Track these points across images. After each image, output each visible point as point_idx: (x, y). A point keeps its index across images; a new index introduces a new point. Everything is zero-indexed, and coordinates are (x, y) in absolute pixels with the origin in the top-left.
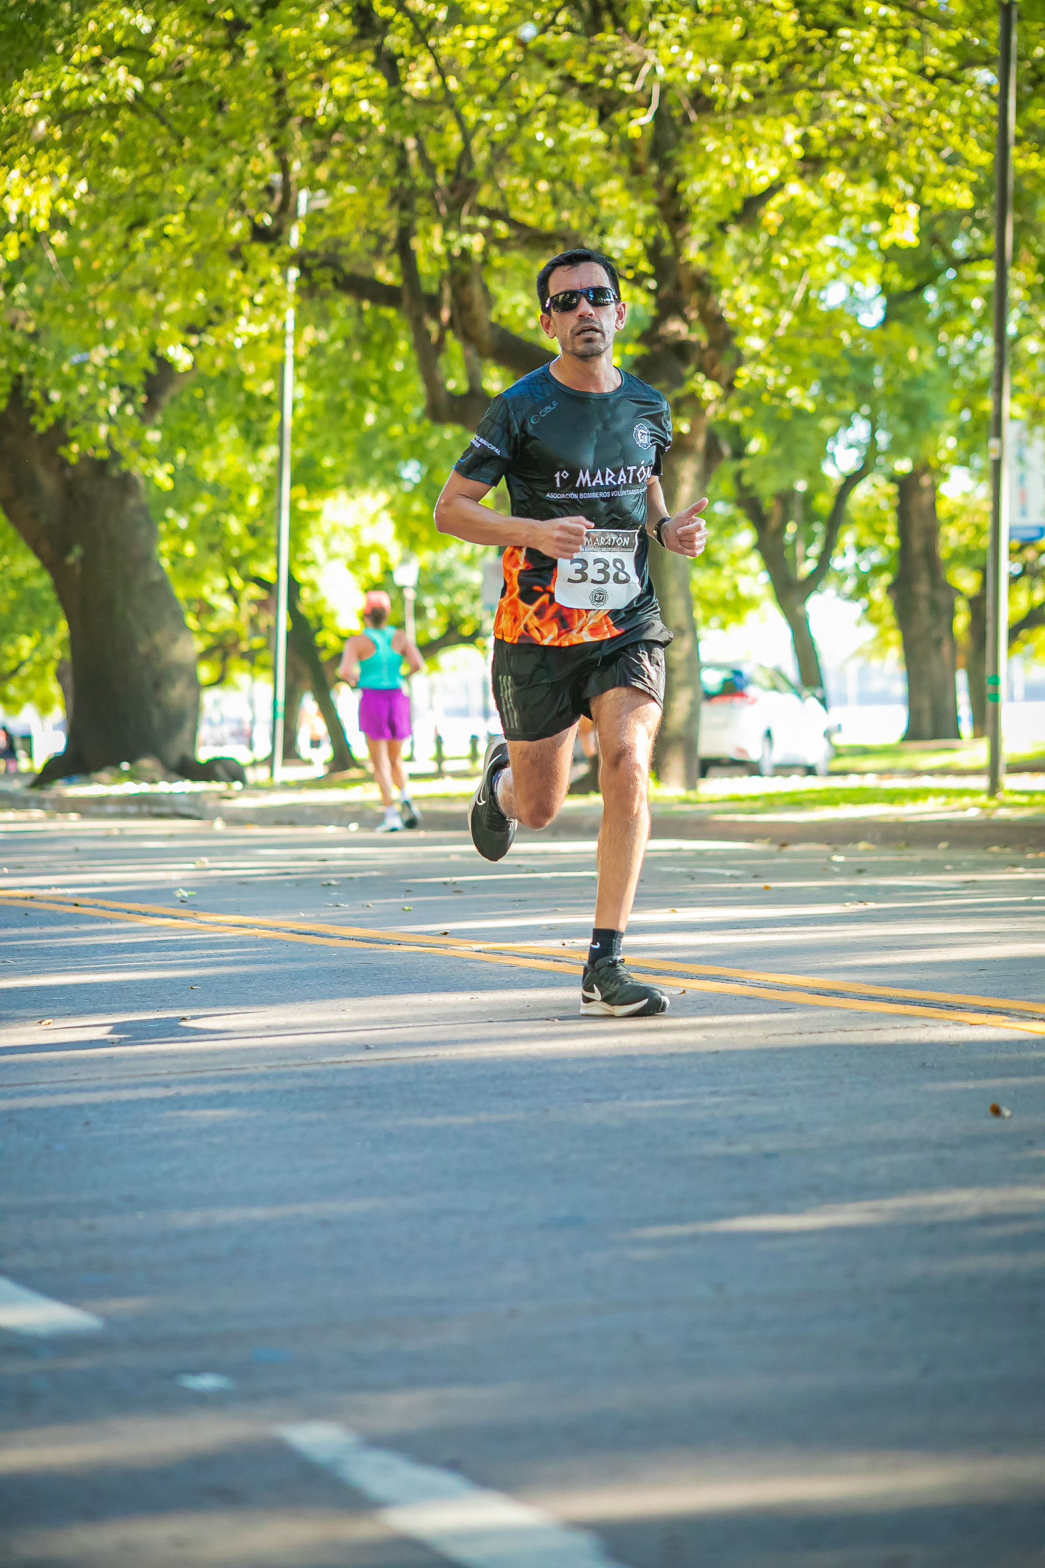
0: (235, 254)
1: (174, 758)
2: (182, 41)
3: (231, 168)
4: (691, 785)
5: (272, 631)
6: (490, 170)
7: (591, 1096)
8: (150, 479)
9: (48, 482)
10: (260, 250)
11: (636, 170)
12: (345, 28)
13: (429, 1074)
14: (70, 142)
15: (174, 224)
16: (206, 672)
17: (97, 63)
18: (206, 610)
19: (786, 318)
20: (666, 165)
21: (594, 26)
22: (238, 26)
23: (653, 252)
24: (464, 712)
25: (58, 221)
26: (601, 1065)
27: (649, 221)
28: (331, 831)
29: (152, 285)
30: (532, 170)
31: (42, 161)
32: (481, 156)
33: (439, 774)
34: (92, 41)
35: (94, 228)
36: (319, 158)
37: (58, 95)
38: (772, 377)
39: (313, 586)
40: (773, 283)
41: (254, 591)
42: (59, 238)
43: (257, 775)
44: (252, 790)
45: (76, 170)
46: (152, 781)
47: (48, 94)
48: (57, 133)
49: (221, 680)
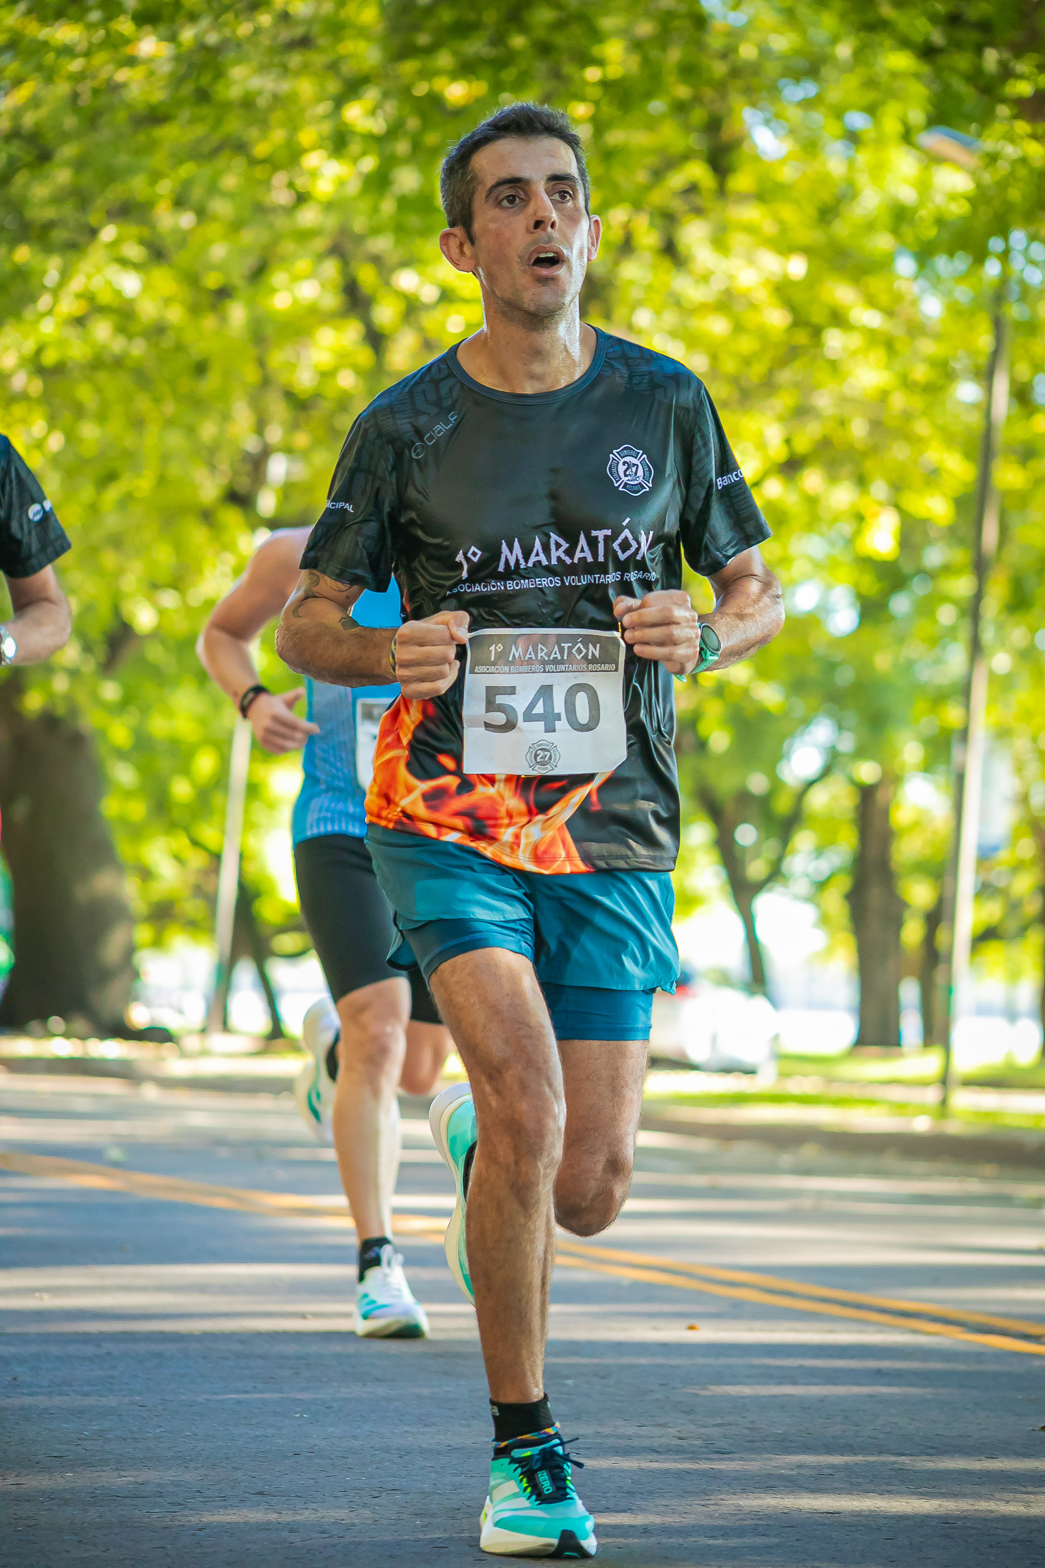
0: (207, 516)
2: (167, 303)
3: (207, 431)
5: (211, 900)
8: (103, 734)
10: (231, 516)
12: (332, 300)
14: (47, 397)
15: (144, 483)
16: (143, 933)
17: (80, 321)
18: (146, 874)
22: (223, 294)
29: (117, 542)
31: (18, 409)
34: (78, 297)
36: (294, 426)
37: (39, 351)
38: (741, 675)
41: (197, 859)
43: (192, 1043)
44: (183, 1054)
45: (53, 422)
46: (83, 1038)
47: (29, 346)
48: (36, 386)
49: (157, 943)
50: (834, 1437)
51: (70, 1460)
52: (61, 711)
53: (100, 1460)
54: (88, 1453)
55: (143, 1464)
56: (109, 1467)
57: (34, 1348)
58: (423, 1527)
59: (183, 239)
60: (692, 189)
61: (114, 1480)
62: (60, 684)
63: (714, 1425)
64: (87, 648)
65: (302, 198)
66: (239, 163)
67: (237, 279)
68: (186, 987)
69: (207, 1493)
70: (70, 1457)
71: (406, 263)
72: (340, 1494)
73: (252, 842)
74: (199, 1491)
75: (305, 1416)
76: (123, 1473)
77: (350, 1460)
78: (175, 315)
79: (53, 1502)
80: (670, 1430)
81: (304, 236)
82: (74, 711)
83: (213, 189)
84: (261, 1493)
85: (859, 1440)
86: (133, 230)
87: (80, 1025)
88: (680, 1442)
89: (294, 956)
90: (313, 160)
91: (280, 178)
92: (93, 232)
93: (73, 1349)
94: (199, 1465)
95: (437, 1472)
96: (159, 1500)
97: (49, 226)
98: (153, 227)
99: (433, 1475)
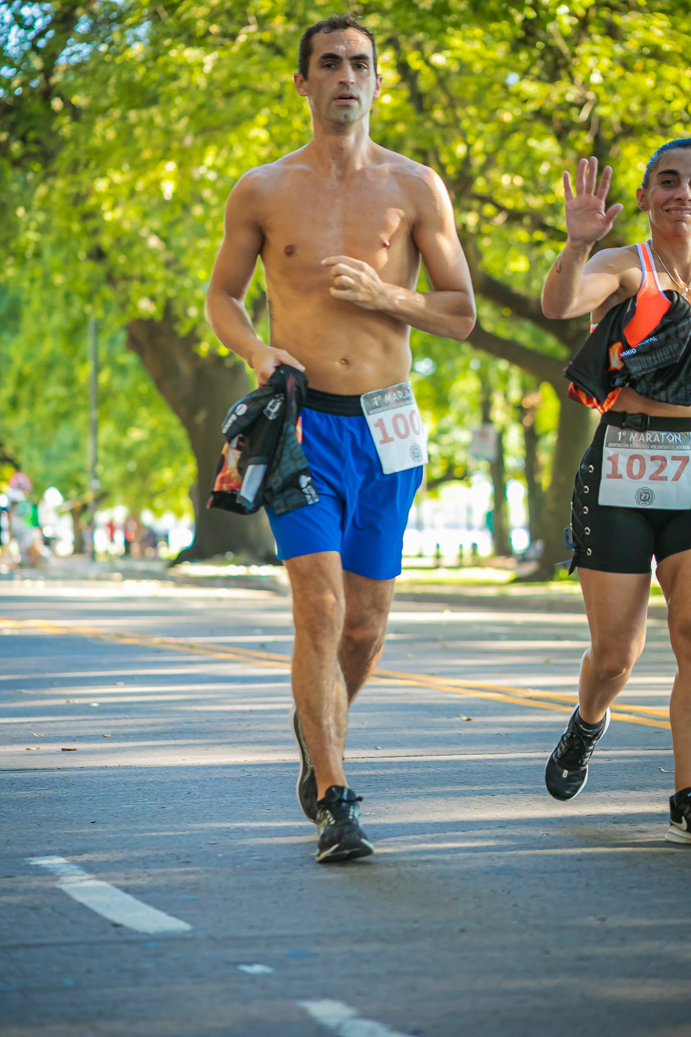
1: (262, 552)
6: (484, 169)
9: (185, 368)
21: (554, 77)
24: (454, 526)
30: (510, 169)
32: (479, 160)
33: (437, 567)
35: (220, 203)
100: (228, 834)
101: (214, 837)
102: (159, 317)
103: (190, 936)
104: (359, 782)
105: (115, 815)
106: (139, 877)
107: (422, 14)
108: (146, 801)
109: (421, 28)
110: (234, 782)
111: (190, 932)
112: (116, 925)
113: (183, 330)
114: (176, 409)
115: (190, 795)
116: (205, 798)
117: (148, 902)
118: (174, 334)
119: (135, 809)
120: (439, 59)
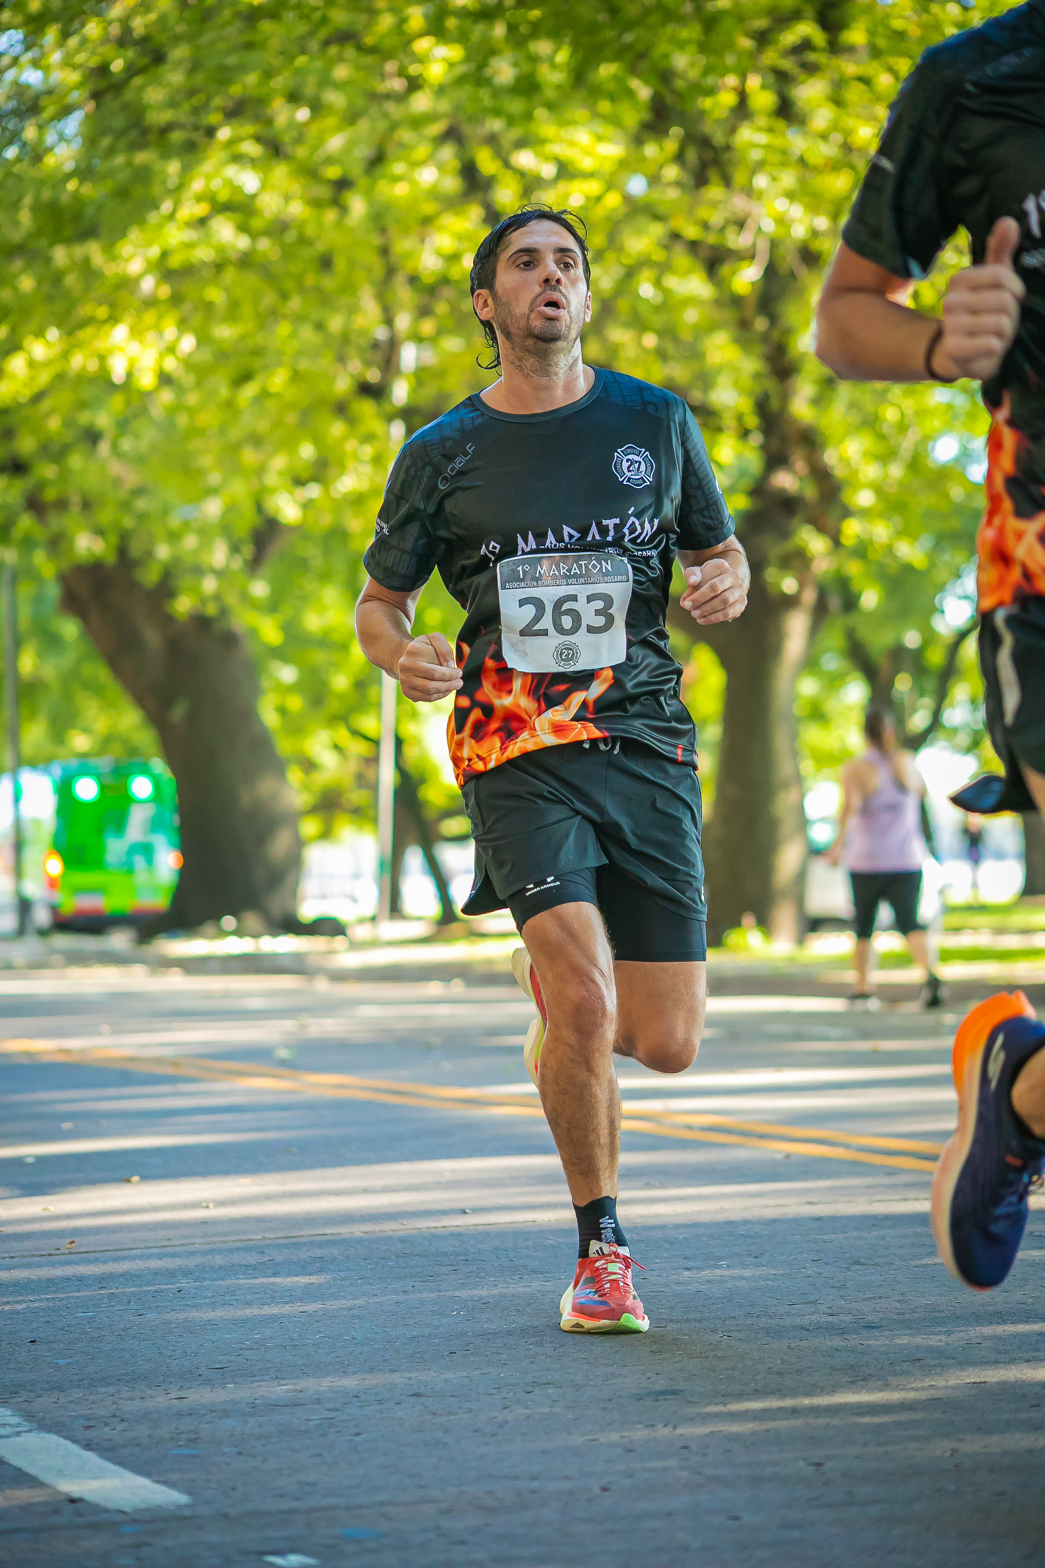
0: (341, 409)
1: (276, 914)
2: (287, 198)
3: (335, 323)
4: (800, 941)
5: (374, 788)
7: (691, 1264)
8: (253, 632)
9: (153, 637)
10: (366, 408)
11: (744, 325)
12: (452, 184)
13: (527, 1239)
14: (176, 300)
15: (278, 380)
16: (310, 827)
17: (202, 222)
18: (309, 766)
19: (896, 471)
20: (773, 319)
21: (700, 180)
22: (343, 184)
23: (762, 407)
25: (165, 379)
26: (701, 1231)
27: (757, 376)
28: (434, 988)
29: (256, 440)
30: (638, 324)
31: (149, 317)
34: (199, 199)
35: (199, 384)
36: (424, 312)
37: (165, 255)
38: (881, 531)
39: (417, 741)
40: (882, 437)
41: (359, 748)
42: (166, 396)
43: (362, 932)
44: (355, 946)
45: (183, 324)
46: (256, 936)
47: (154, 251)
48: (165, 291)
49: (326, 834)
50: (983, 1305)
51: (233, 1371)
52: (211, 610)
53: (260, 1370)
54: (249, 1363)
55: (302, 1372)
56: (269, 1376)
57: (198, 1260)
58: (574, 1420)
59: (300, 134)
60: (805, 45)
61: (273, 1389)
62: (209, 585)
63: (864, 1300)
64: (235, 549)
65: (414, 84)
66: (350, 52)
67: (356, 170)
68: (356, 876)
69: (363, 1397)
70: (231, 1368)
71: (521, 144)
72: (494, 1391)
73: (409, 729)
74: (356, 1396)
75: (461, 1313)
76: (282, 1382)
77: (505, 1356)
78: (297, 209)
79: (214, 1414)
80: (820, 1307)
81: (418, 122)
82: (224, 612)
83: (326, 81)
84: (417, 1395)
85: (1008, 1306)
86: (249, 129)
87: (252, 920)
88: (830, 1319)
89: (460, 839)
90: (422, 45)
91: (391, 66)
92: (210, 132)
93: (236, 1258)
94: (357, 1370)
95: (590, 1363)
96: (317, 1406)
97: (165, 130)
98: (269, 122)
99: (586, 1367)
100: (241, 1352)
101: (220, 1358)
102: (111, 559)
103: (187, 1513)
104: (441, 1265)
105: (67, 1329)
106: (106, 1424)
107: (497, 92)
108: (113, 1306)
109: (497, 112)
110: (248, 1272)
111: (187, 1506)
112: (73, 1501)
113: (150, 577)
114: (140, 699)
115: (182, 1294)
116: (205, 1298)
117: (121, 1463)
118: (133, 585)
119: (97, 1319)
120: (525, 159)
